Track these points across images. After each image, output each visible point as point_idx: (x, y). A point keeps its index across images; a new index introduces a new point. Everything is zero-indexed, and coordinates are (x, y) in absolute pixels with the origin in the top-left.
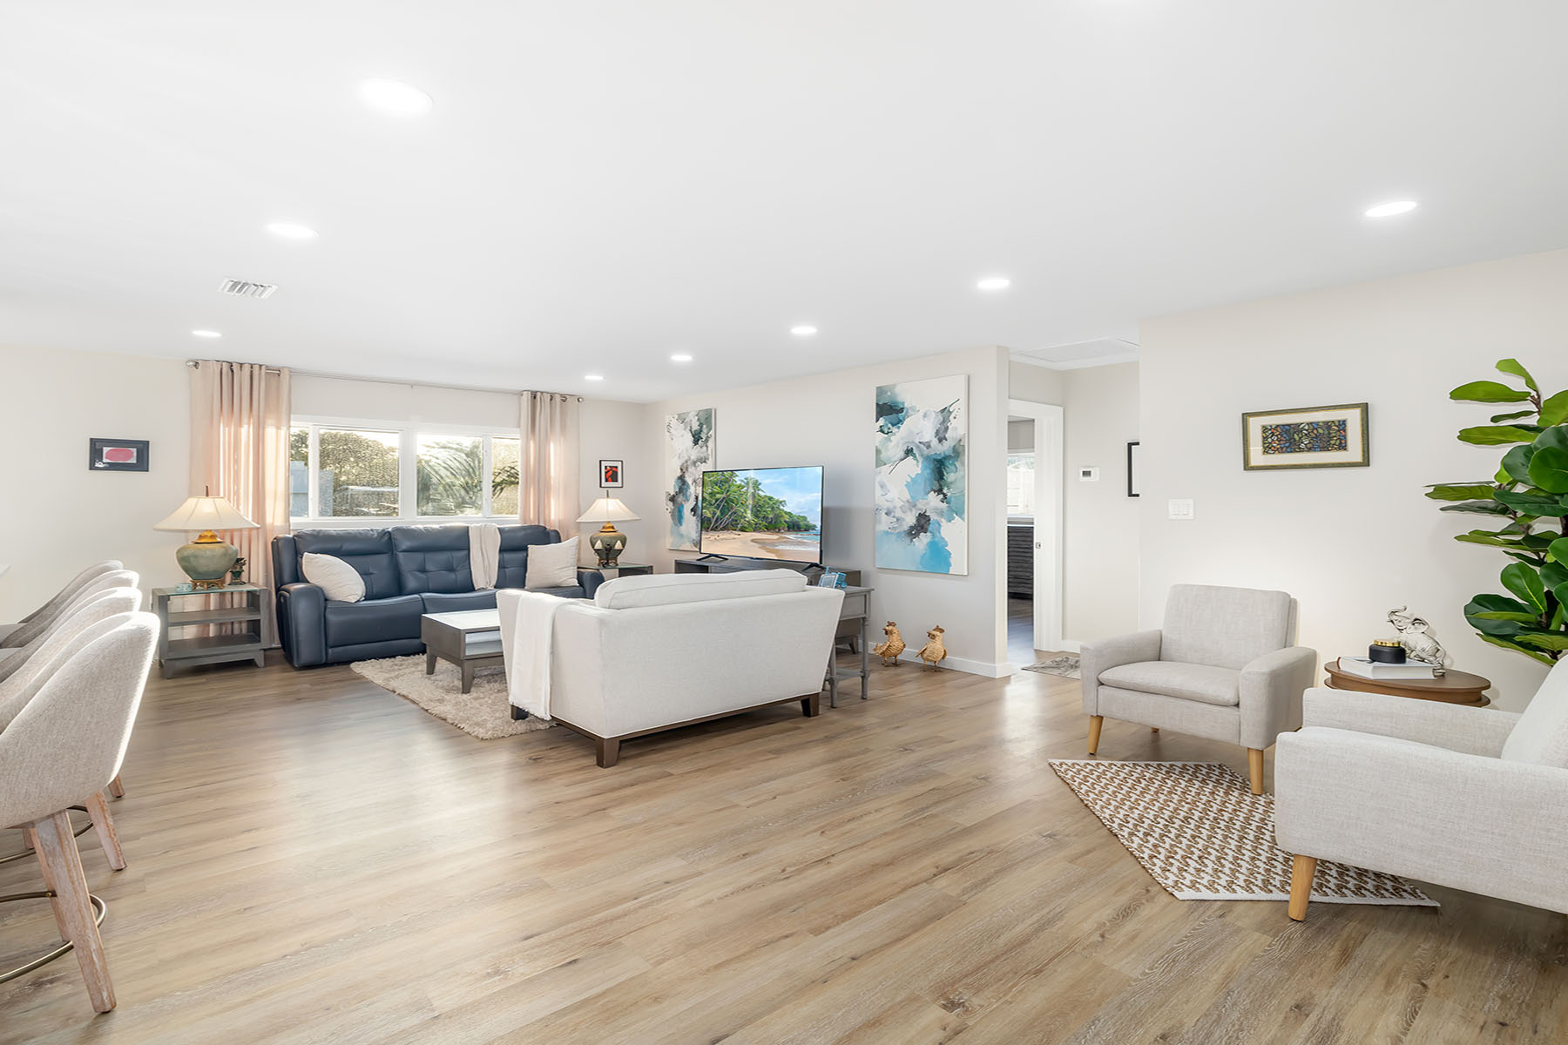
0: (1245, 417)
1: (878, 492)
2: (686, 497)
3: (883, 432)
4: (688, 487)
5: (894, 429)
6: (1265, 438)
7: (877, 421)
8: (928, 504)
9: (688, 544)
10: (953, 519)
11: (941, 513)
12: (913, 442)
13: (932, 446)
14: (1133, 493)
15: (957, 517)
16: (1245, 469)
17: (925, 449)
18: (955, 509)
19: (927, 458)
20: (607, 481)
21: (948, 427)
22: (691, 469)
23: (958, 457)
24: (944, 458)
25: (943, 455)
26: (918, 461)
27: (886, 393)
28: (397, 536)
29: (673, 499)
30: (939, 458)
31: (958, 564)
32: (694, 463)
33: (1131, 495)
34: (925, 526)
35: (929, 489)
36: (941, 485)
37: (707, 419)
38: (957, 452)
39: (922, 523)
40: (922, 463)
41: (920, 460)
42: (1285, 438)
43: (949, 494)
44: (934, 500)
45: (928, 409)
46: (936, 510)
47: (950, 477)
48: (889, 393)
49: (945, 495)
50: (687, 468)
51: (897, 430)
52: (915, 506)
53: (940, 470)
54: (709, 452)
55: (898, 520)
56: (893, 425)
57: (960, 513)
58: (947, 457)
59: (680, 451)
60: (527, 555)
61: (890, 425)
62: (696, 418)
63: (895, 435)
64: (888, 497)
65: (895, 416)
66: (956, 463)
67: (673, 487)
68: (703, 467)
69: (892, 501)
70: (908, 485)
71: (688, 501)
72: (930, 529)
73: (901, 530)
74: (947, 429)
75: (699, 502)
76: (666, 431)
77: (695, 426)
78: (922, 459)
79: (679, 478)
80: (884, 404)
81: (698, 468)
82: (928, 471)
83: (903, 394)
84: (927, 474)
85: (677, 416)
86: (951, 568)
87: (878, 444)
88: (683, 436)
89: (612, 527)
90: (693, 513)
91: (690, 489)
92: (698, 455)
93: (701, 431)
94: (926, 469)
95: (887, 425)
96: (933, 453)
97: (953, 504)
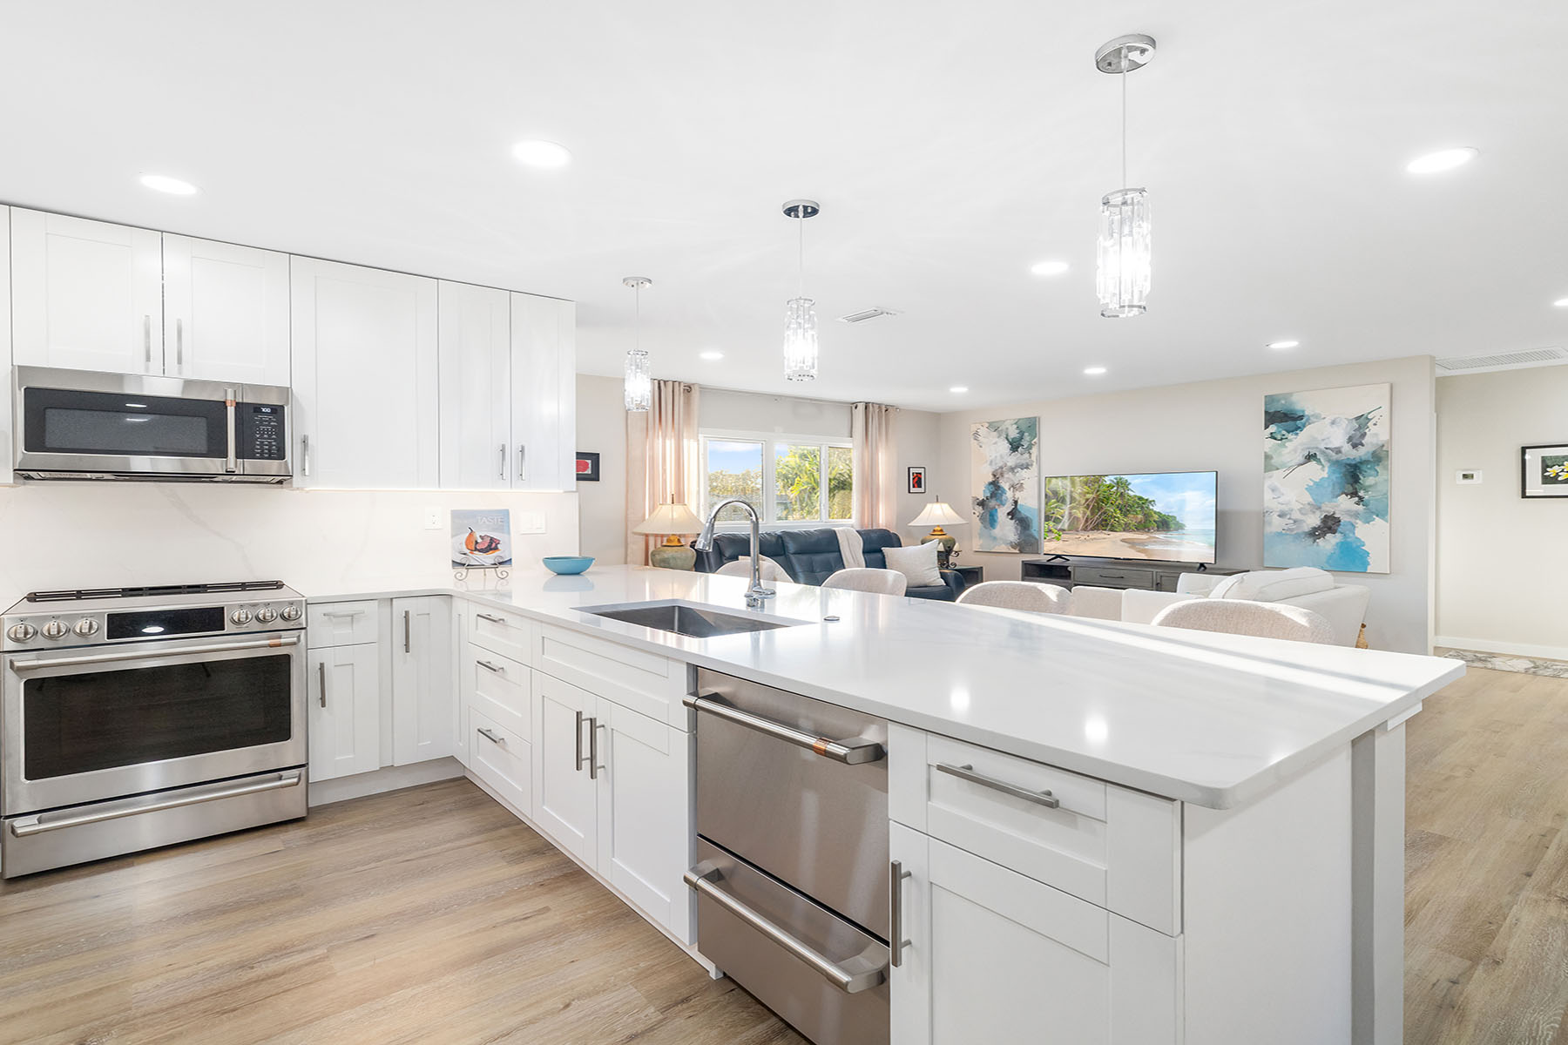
1: (1268, 495)
2: (1001, 501)
3: (1275, 439)
4: (1004, 492)
5: (1290, 436)
7: (1266, 427)
8: (1338, 506)
9: (1003, 545)
10: (1373, 520)
11: (1356, 515)
12: (1317, 448)
13: (1344, 452)
14: (1527, 495)
15: (1377, 519)
17: (1334, 454)
18: (1376, 511)
19: (1337, 463)
20: (914, 487)
21: (1365, 433)
22: (1009, 475)
23: (1381, 462)
24: (1361, 463)
25: (1358, 460)
26: (1323, 466)
27: (1279, 401)
28: (787, 539)
29: (982, 503)
30: (1354, 462)
31: (1377, 562)
32: (1012, 469)
33: (1524, 496)
34: (1334, 527)
35: (1338, 492)
36: (1355, 488)
37: (1031, 426)
38: (1379, 457)
39: (1330, 524)
40: (1329, 467)
41: (1327, 465)
43: (1366, 497)
44: (1344, 505)
45: (1337, 416)
46: (1348, 512)
47: (1368, 480)
48: (1283, 402)
49: (1361, 499)
50: (1002, 475)
51: (1294, 437)
52: (1320, 508)
53: (1352, 476)
54: (1034, 457)
55: (1295, 522)
56: (1289, 432)
58: (1366, 462)
59: (993, 457)
60: (884, 556)
61: (1284, 432)
62: (1015, 426)
63: (1291, 441)
64: (1280, 500)
65: (1290, 424)
66: (1376, 467)
67: (982, 492)
68: (1024, 473)
69: (1286, 504)
70: (1309, 489)
71: (1004, 505)
72: (1339, 529)
73: (1300, 531)
74: (1364, 435)
75: (1018, 507)
76: (972, 439)
77: (1014, 433)
78: (1329, 464)
79: (991, 484)
80: (1276, 412)
81: (1017, 474)
82: (1338, 475)
83: (1303, 402)
84: (1337, 478)
85: (987, 425)
86: (1369, 567)
87: (1267, 451)
88: (995, 443)
89: (941, 531)
90: (1010, 517)
91: (1006, 494)
92: (1019, 461)
93: (1022, 438)
94: (1334, 473)
95: (1280, 432)
96: (1344, 458)
97: (1372, 506)
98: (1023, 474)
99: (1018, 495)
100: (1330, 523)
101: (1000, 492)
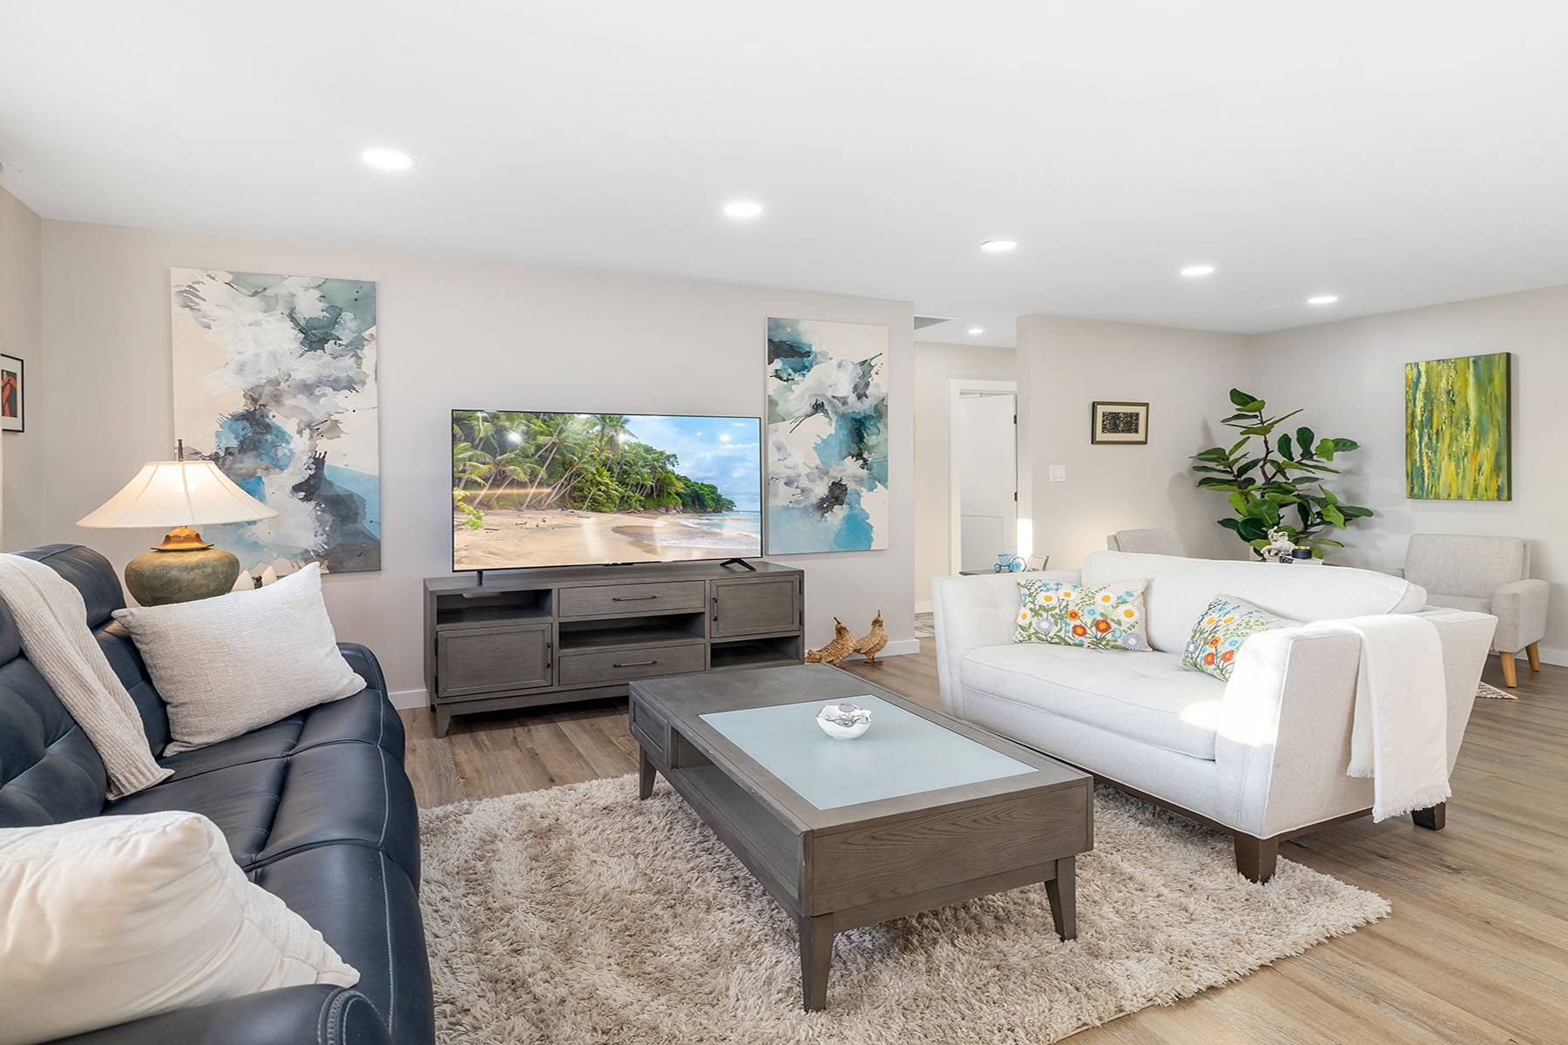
0: (1094, 405)
1: (775, 455)
2: (275, 457)
3: (781, 379)
4: (282, 436)
5: (797, 377)
6: (1104, 422)
7: (770, 362)
8: (845, 471)
9: (282, 560)
10: (875, 486)
11: (861, 481)
12: (824, 395)
13: (850, 403)
15: (879, 485)
16: (1092, 443)
17: (840, 405)
18: (878, 477)
19: (843, 416)
21: (869, 382)
22: (296, 400)
23: (881, 418)
24: (865, 418)
25: (863, 415)
26: (831, 419)
27: (784, 327)
30: (858, 417)
31: (879, 537)
32: (307, 389)
34: (841, 496)
35: (845, 453)
36: (860, 449)
37: (359, 299)
38: (880, 412)
39: (837, 493)
40: (837, 421)
41: (834, 418)
42: (1113, 423)
43: (870, 459)
44: (852, 466)
45: (843, 358)
46: (854, 478)
47: (871, 440)
48: (789, 330)
49: (865, 461)
50: (277, 398)
51: (801, 378)
52: (827, 473)
53: (857, 433)
54: (368, 366)
55: (803, 491)
56: (795, 371)
57: (883, 478)
58: (870, 417)
59: (241, 357)
61: (790, 371)
62: (317, 294)
63: (797, 383)
64: (787, 462)
65: (796, 359)
66: (878, 424)
67: (214, 440)
68: (342, 399)
69: (794, 468)
70: (817, 448)
71: (282, 469)
72: (846, 500)
73: (808, 503)
74: (867, 384)
75: (326, 472)
76: (175, 304)
77: (311, 307)
78: (836, 417)
79: (237, 418)
80: (781, 342)
81: (322, 401)
82: (844, 432)
83: (812, 335)
84: (843, 435)
85: (225, 277)
86: (873, 543)
87: (773, 393)
88: (257, 323)
90: (302, 494)
91: (288, 443)
92: (326, 372)
93: (336, 323)
94: (840, 429)
95: (786, 370)
96: (850, 411)
97: (875, 471)
98: (339, 402)
99: (323, 445)
100: (840, 491)
101: (269, 437)
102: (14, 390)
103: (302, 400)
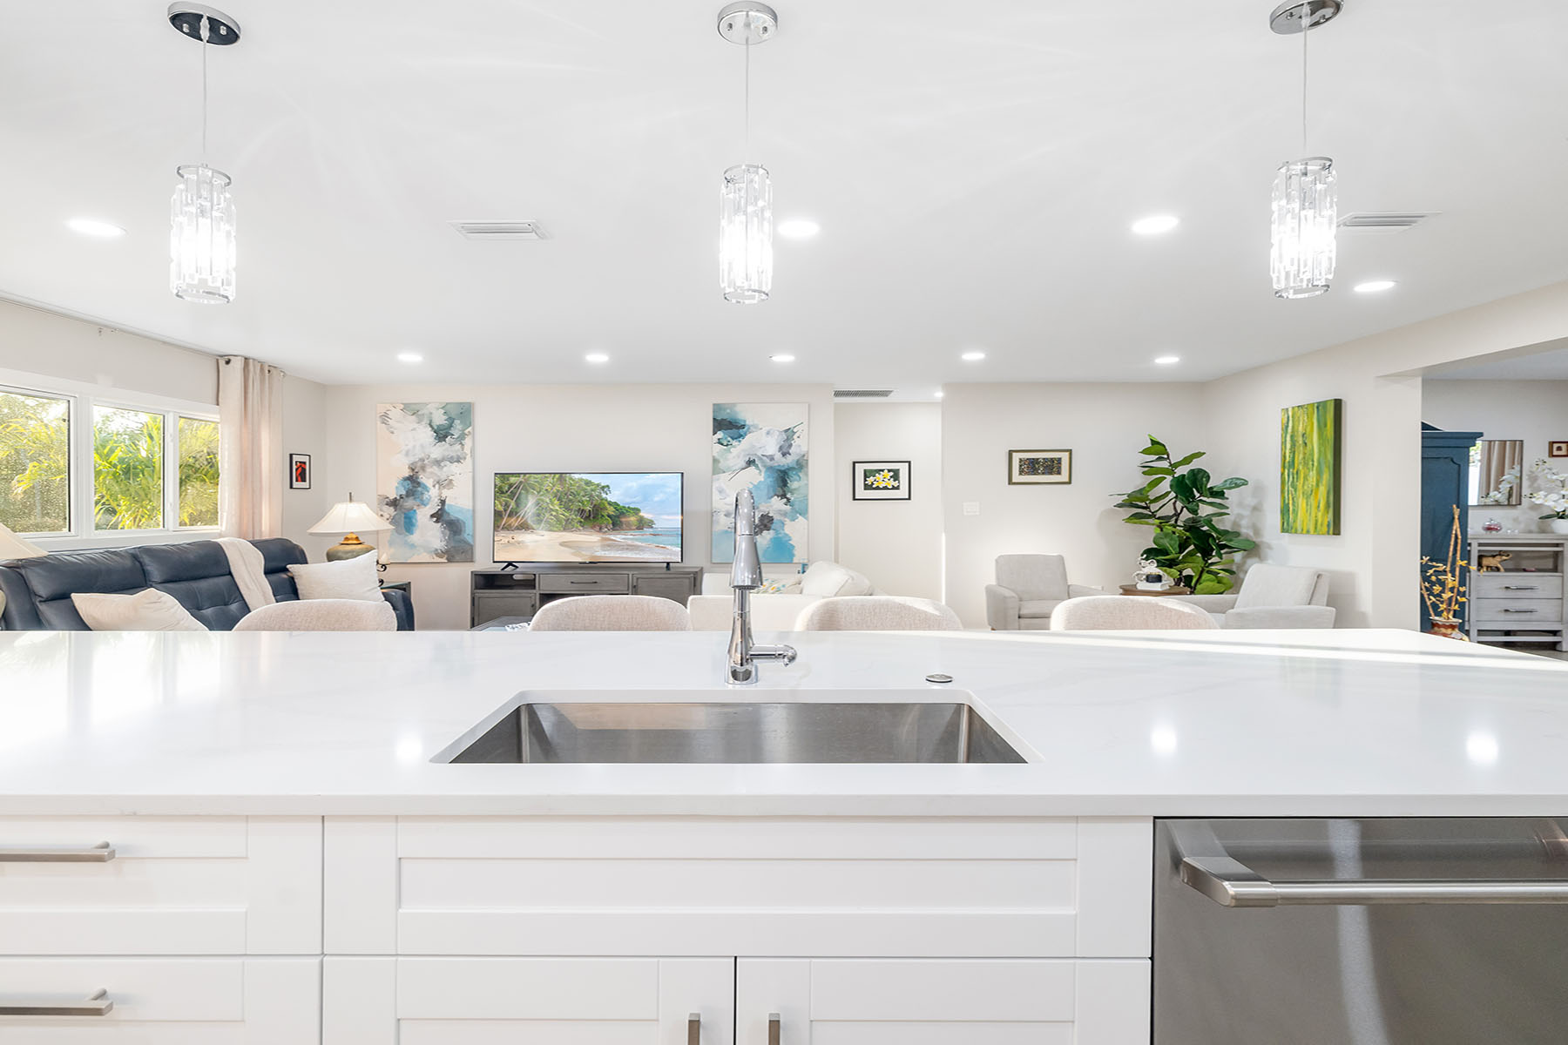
0: (1011, 453)
1: (716, 496)
2: (422, 500)
3: (722, 444)
4: (425, 488)
5: (735, 443)
6: (1021, 466)
7: (714, 433)
8: (771, 506)
9: (425, 554)
10: (797, 518)
11: (785, 514)
12: (756, 455)
13: (776, 459)
14: (856, 498)
15: (800, 517)
16: (1007, 484)
17: (768, 461)
18: (799, 511)
19: (770, 468)
20: (297, 480)
22: (432, 469)
23: (802, 469)
24: (788, 469)
25: (787, 467)
26: (760, 471)
27: (725, 410)
29: (394, 503)
30: (783, 469)
31: (802, 554)
32: (438, 463)
33: (854, 499)
34: (768, 525)
35: (773, 494)
36: (784, 491)
37: (464, 413)
38: (801, 465)
39: (765, 523)
40: (765, 472)
41: (763, 470)
42: (1031, 466)
43: (792, 499)
44: (776, 505)
45: (771, 428)
46: (779, 512)
47: (793, 485)
48: (728, 411)
49: (788, 500)
50: (423, 468)
51: (737, 443)
52: (757, 508)
53: (782, 480)
54: (467, 450)
56: (733, 439)
57: (804, 512)
58: (792, 469)
61: (729, 439)
62: (442, 411)
63: (735, 447)
64: (725, 501)
65: (734, 431)
66: (799, 474)
67: (395, 491)
68: (455, 468)
71: (425, 505)
72: (773, 526)
74: (791, 445)
75: (446, 507)
76: (379, 423)
77: (440, 419)
78: (765, 469)
79: (406, 479)
80: (723, 419)
81: (445, 469)
82: (771, 479)
83: (745, 414)
84: (770, 482)
85: (402, 406)
86: (795, 558)
87: (715, 455)
88: (414, 429)
89: (357, 538)
90: (435, 519)
91: (428, 492)
92: (446, 453)
93: (452, 426)
94: (769, 477)
95: (726, 438)
96: (776, 464)
97: (796, 507)
98: (453, 469)
99: (445, 493)
100: (766, 521)
101: (419, 489)
102: (304, 470)
103: (435, 469)
